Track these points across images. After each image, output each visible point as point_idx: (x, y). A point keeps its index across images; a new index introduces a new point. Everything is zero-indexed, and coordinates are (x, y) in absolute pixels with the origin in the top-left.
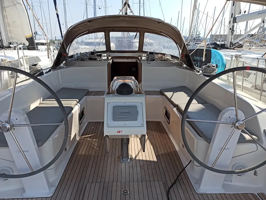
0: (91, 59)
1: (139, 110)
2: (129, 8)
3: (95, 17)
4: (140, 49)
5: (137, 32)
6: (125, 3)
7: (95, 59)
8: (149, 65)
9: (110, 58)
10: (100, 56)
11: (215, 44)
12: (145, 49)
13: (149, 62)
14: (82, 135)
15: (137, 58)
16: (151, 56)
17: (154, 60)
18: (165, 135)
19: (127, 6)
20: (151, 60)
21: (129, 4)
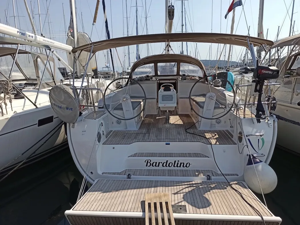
0: (147, 80)
1: (174, 96)
2: (170, 47)
3: (148, 56)
4: (178, 74)
5: (176, 62)
6: (168, 45)
7: (149, 80)
8: (182, 82)
9: (158, 80)
10: (152, 78)
11: (246, 69)
12: (181, 73)
13: (182, 80)
14: (145, 118)
15: (176, 80)
16: (184, 77)
17: (186, 79)
18: (190, 119)
19: (169, 46)
20: (184, 79)
21: (170, 45)
